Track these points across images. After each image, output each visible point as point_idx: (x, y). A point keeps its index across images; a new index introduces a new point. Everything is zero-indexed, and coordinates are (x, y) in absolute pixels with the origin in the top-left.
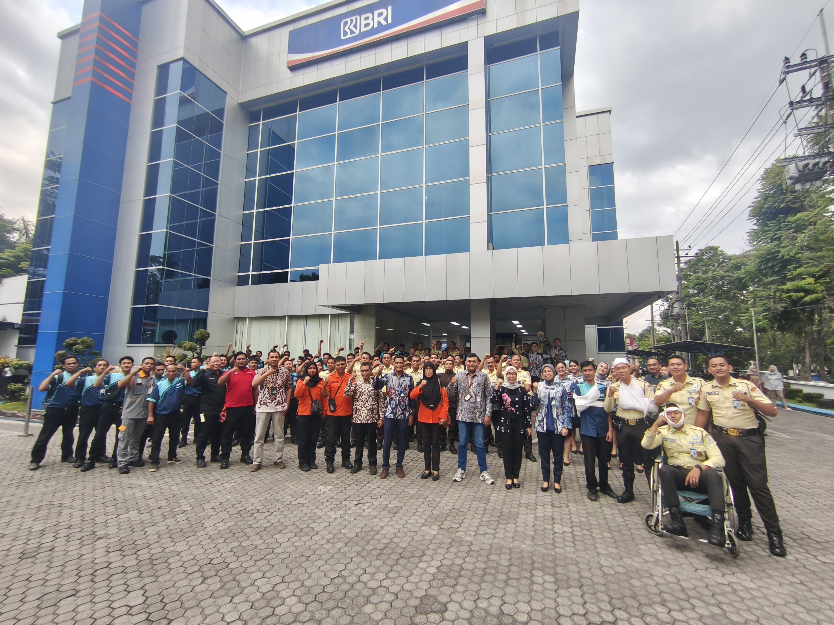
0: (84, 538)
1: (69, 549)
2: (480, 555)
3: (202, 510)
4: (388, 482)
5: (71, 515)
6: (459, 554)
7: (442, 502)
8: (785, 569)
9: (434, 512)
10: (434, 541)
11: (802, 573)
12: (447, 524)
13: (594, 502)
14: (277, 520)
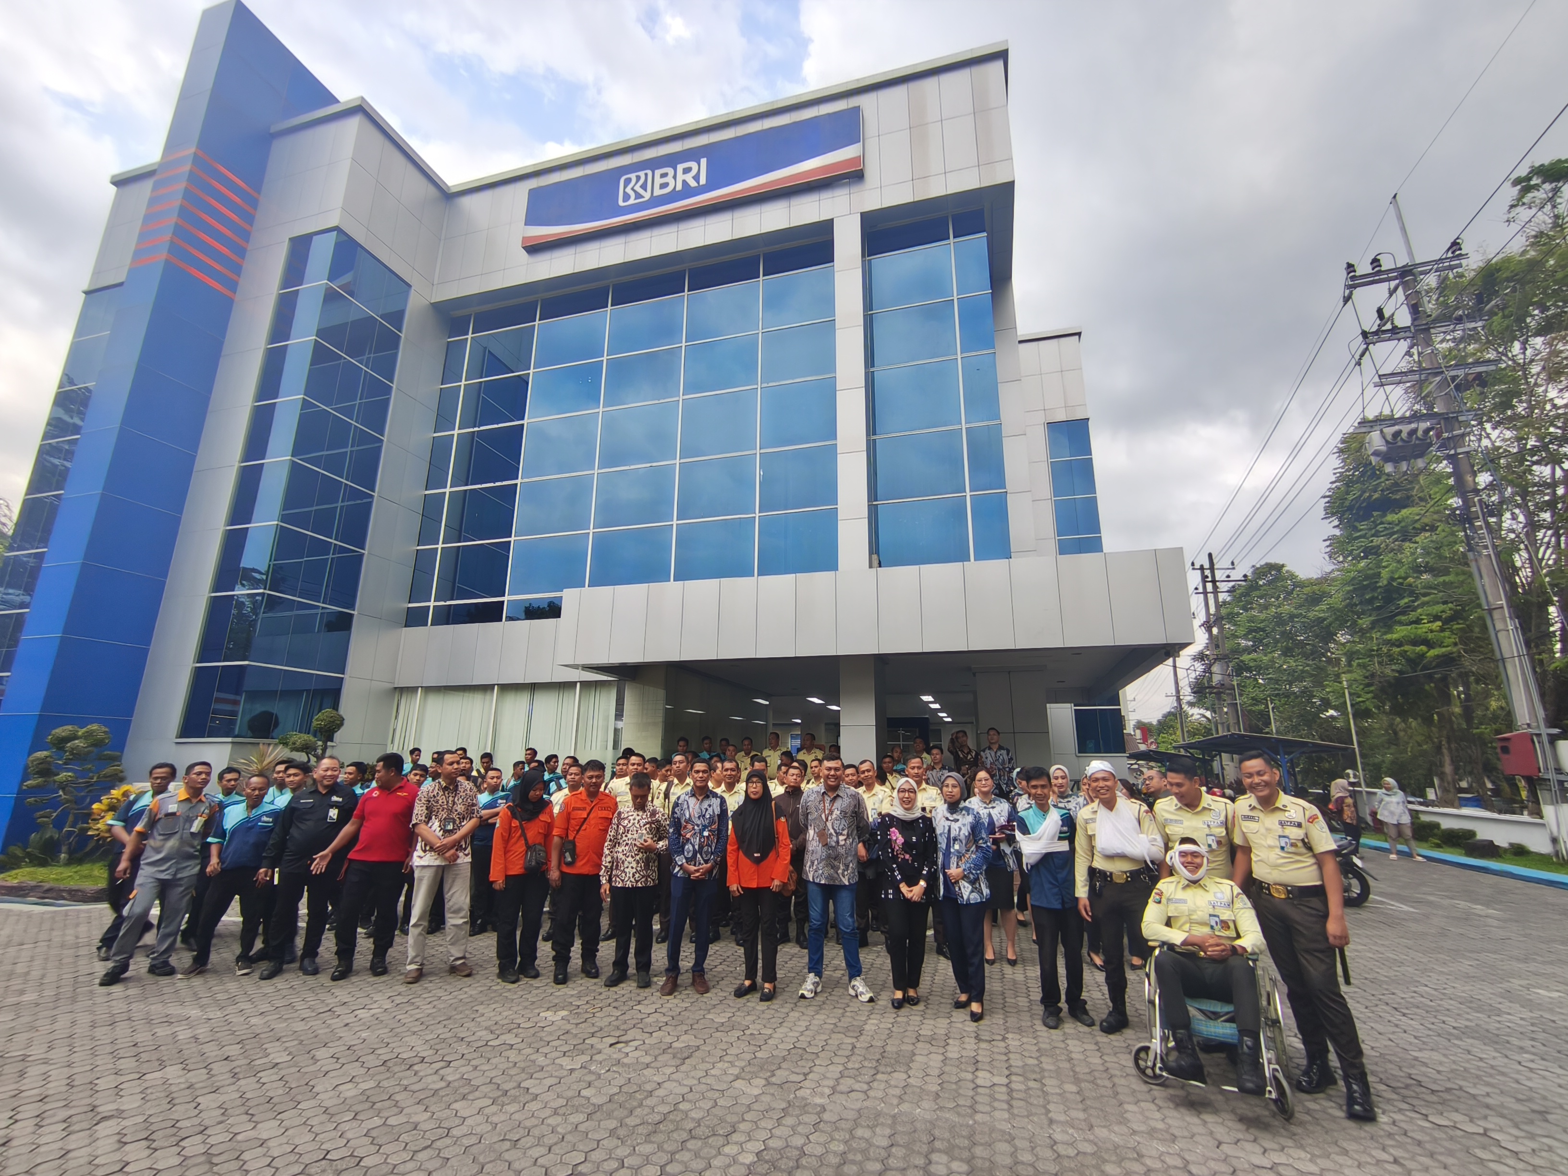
0: (74, 1119)
1: (43, 1140)
2: (837, 1129)
3: (311, 1062)
4: (676, 1001)
5: (46, 1077)
6: (800, 1129)
7: (775, 1035)
8: (1372, 1138)
9: (758, 1055)
10: (755, 1107)
11: (1400, 1145)
12: (781, 1075)
13: (1052, 1031)
14: (458, 1076)
